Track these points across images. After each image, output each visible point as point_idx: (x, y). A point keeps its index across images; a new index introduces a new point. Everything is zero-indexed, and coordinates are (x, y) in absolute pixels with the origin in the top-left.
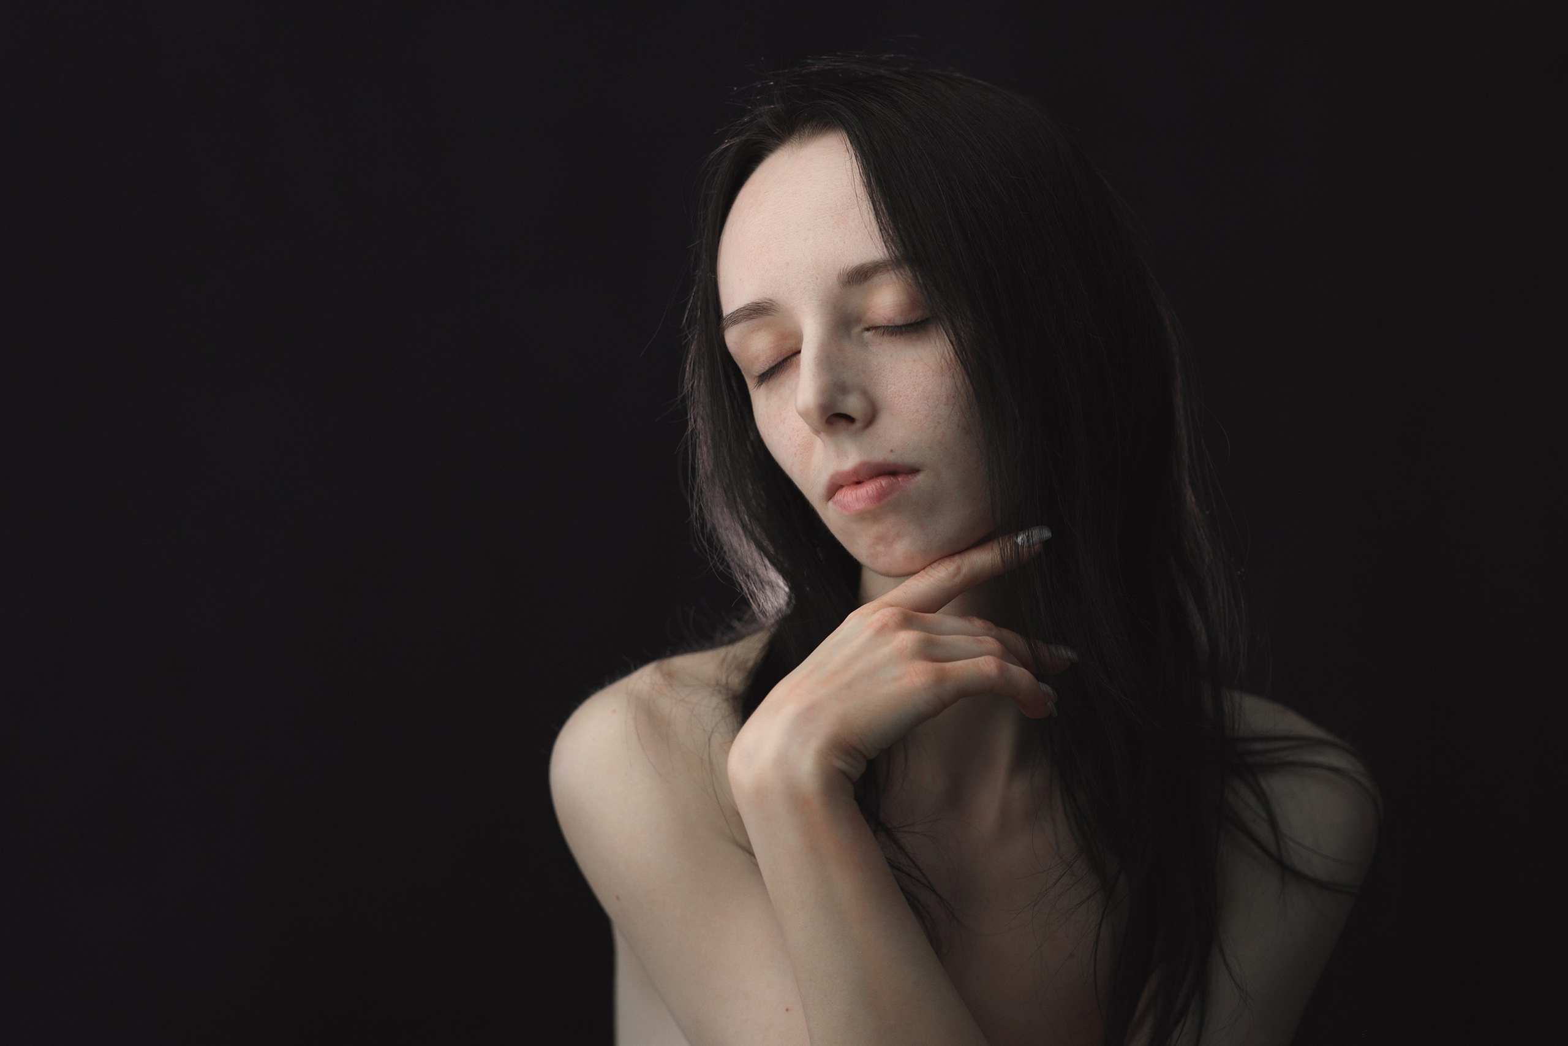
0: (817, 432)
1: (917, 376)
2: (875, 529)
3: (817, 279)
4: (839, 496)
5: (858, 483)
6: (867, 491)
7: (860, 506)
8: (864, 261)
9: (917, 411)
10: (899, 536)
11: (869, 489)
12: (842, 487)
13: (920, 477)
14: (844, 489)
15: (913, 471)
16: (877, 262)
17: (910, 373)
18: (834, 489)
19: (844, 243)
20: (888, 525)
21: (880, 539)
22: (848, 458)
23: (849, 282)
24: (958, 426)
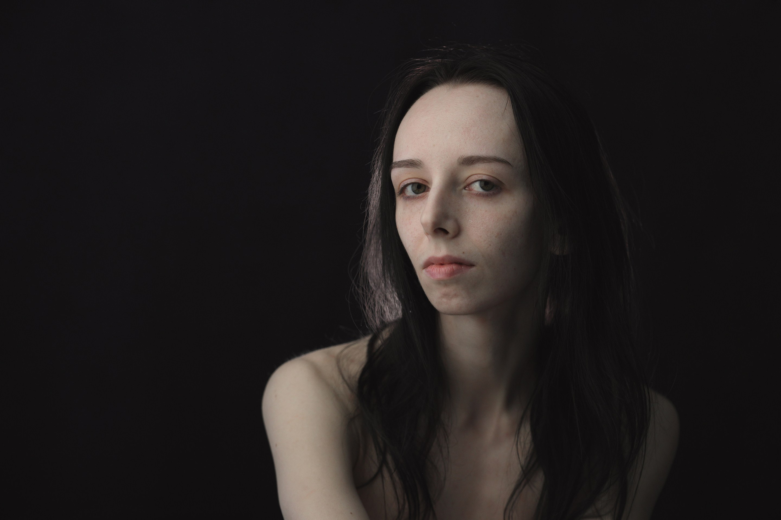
0: (427, 234)
1: (485, 219)
2: (445, 290)
3: (447, 157)
4: (429, 269)
5: (442, 264)
6: (445, 270)
7: (439, 277)
8: (473, 155)
9: (481, 237)
10: (456, 295)
11: (446, 269)
12: (433, 264)
13: (473, 269)
14: (434, 265)
15: (471, 265)
16: (480, 157)
17: (482, 217)
18: (428, 264)
19: (466, 143)
20: (450, 289)
21: (445, 295)
22: (441, 251)
23: (463, 163)
24: (499, 249)
